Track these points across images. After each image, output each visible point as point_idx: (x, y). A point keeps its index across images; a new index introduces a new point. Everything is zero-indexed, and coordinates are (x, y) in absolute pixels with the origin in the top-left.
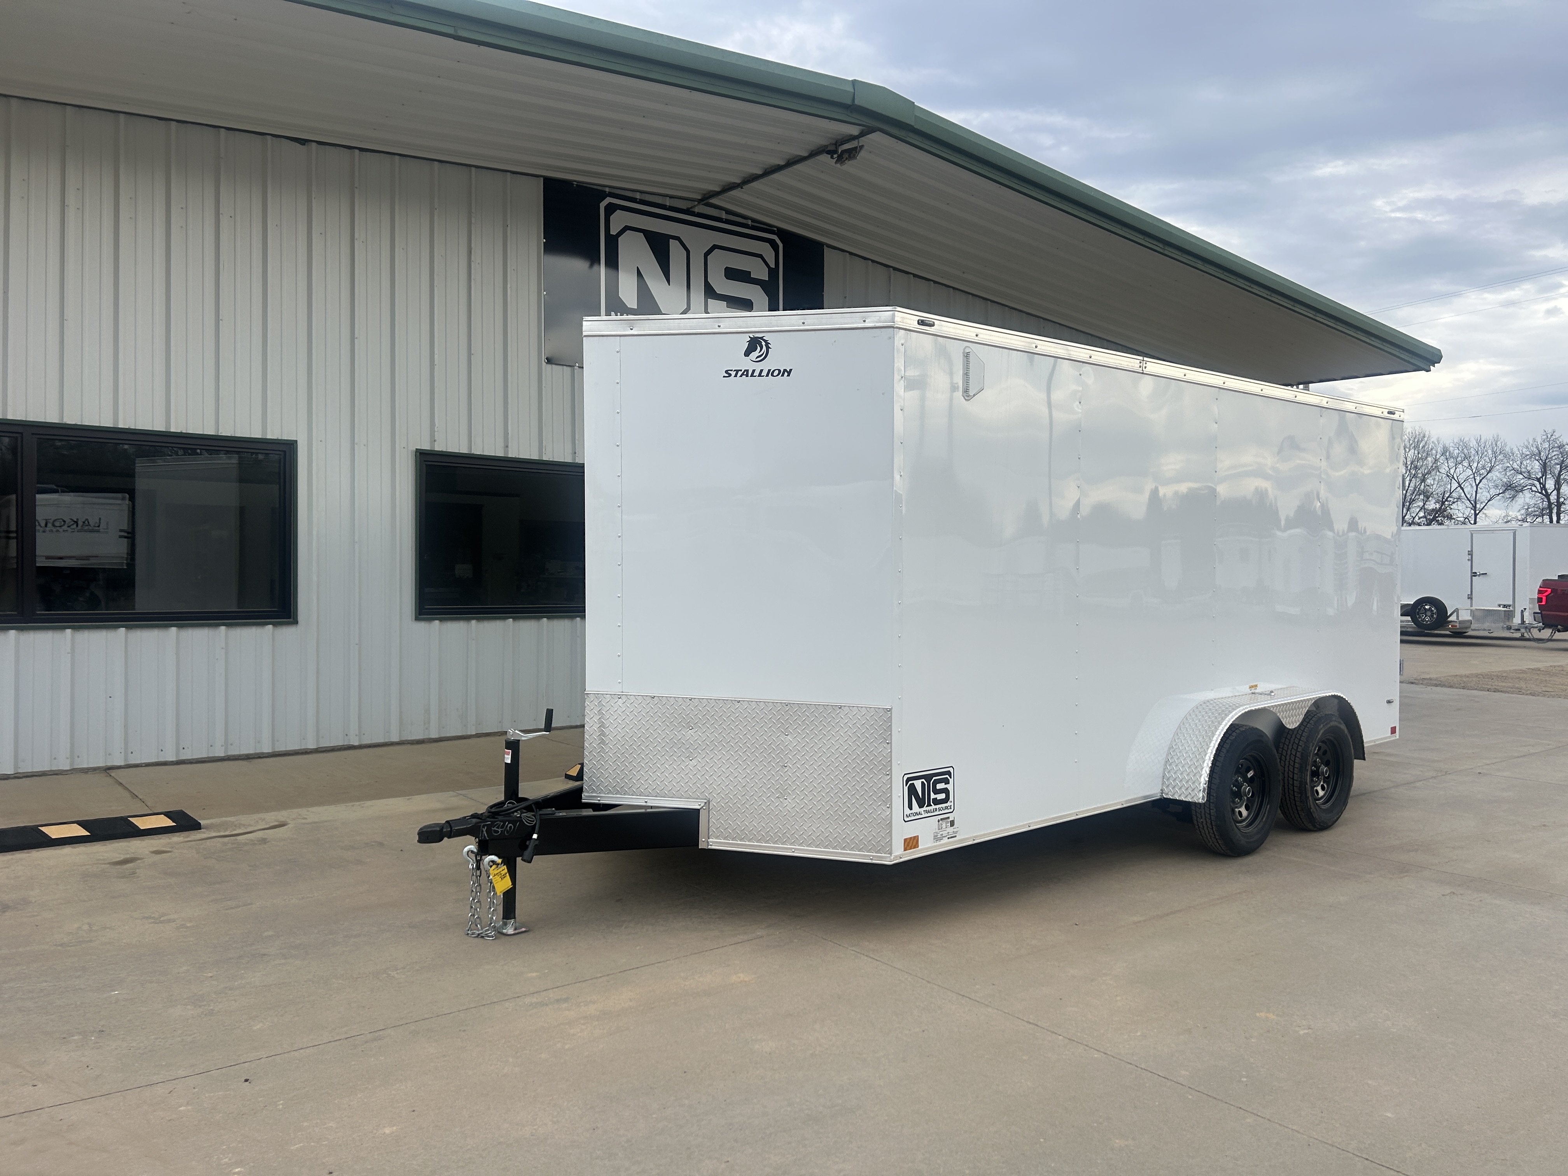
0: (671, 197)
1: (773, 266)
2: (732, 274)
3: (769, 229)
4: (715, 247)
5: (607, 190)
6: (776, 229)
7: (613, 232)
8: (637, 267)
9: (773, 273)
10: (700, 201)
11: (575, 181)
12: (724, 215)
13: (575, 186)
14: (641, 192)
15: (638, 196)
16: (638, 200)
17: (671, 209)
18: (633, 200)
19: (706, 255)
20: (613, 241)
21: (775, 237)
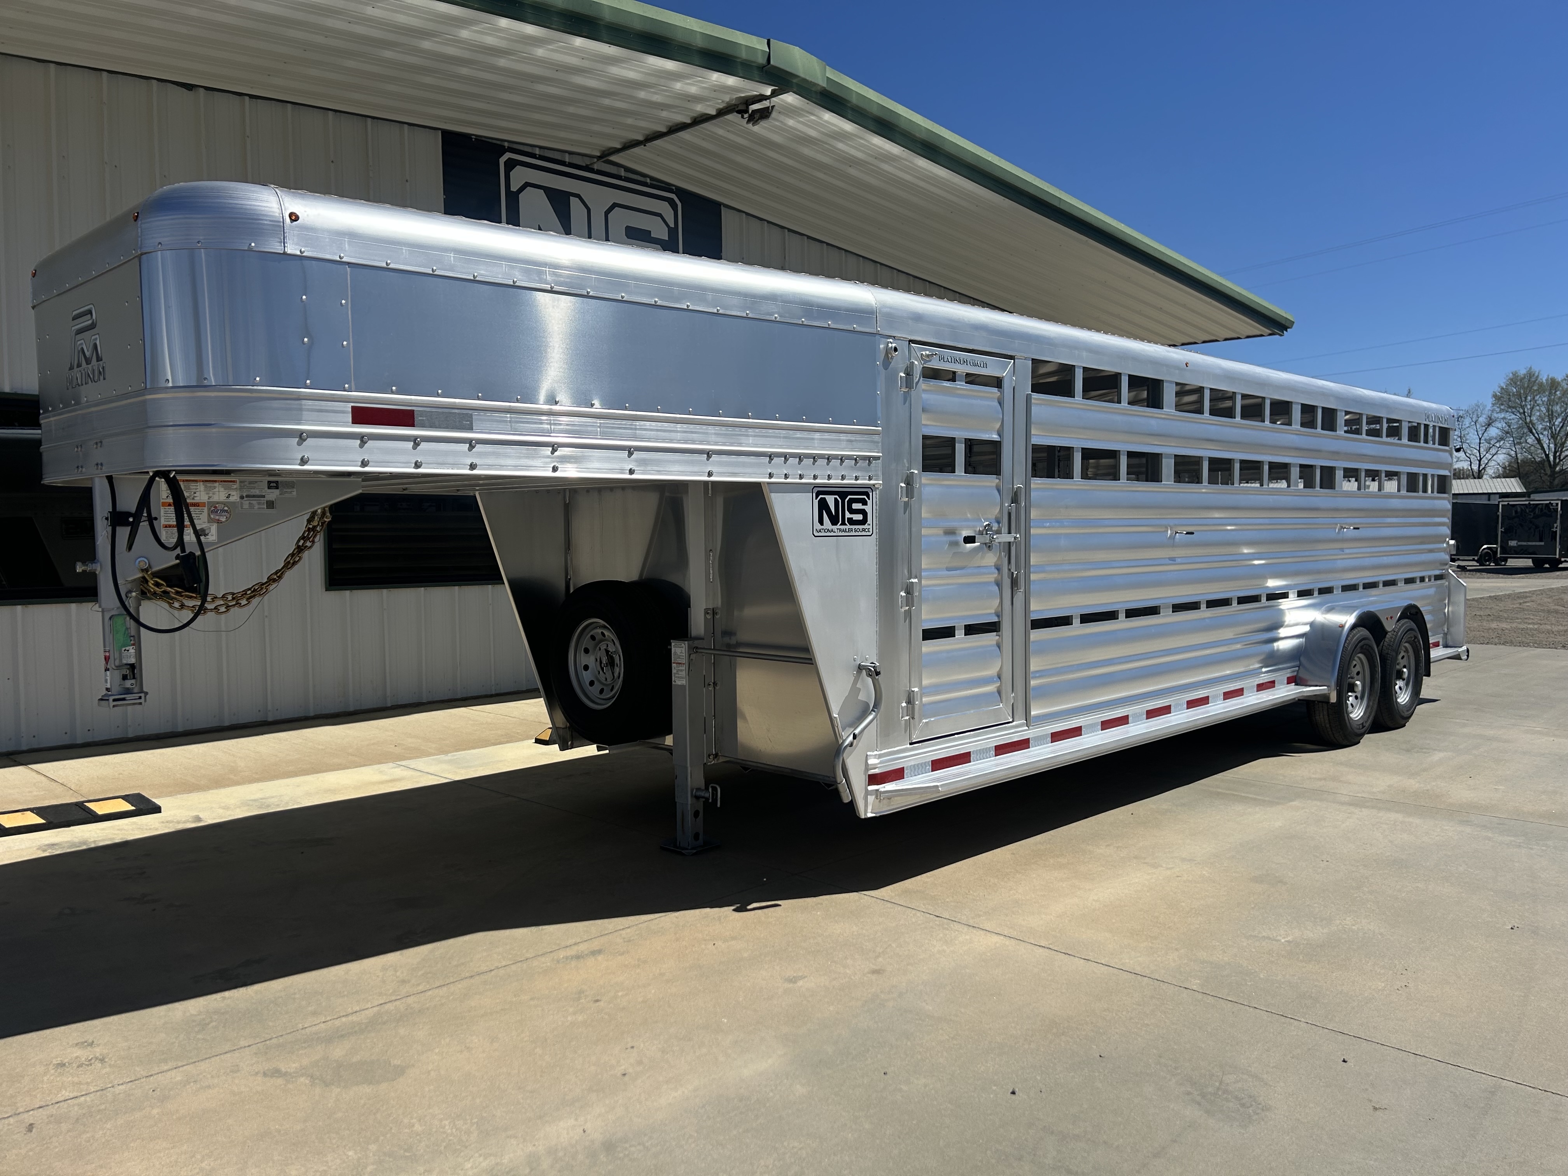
0: (571, 153)
2: (631, 233)
3: (667, 187)
4: (615, 205)
5: (506, 144)
6: (674, 188)
7: (514, 188)
8: (539, 225)
9: (672, 233)
10: (599, 158)
11: (473, 135)
12: (623, 173)
13: (474, 140)
14: (540, 147)
15: (537, 151)
16: (538, 156)
17: (571, 165)
18: (533, 156)
19: (607, 213)
20: (513, 198)
21: (673, 196)
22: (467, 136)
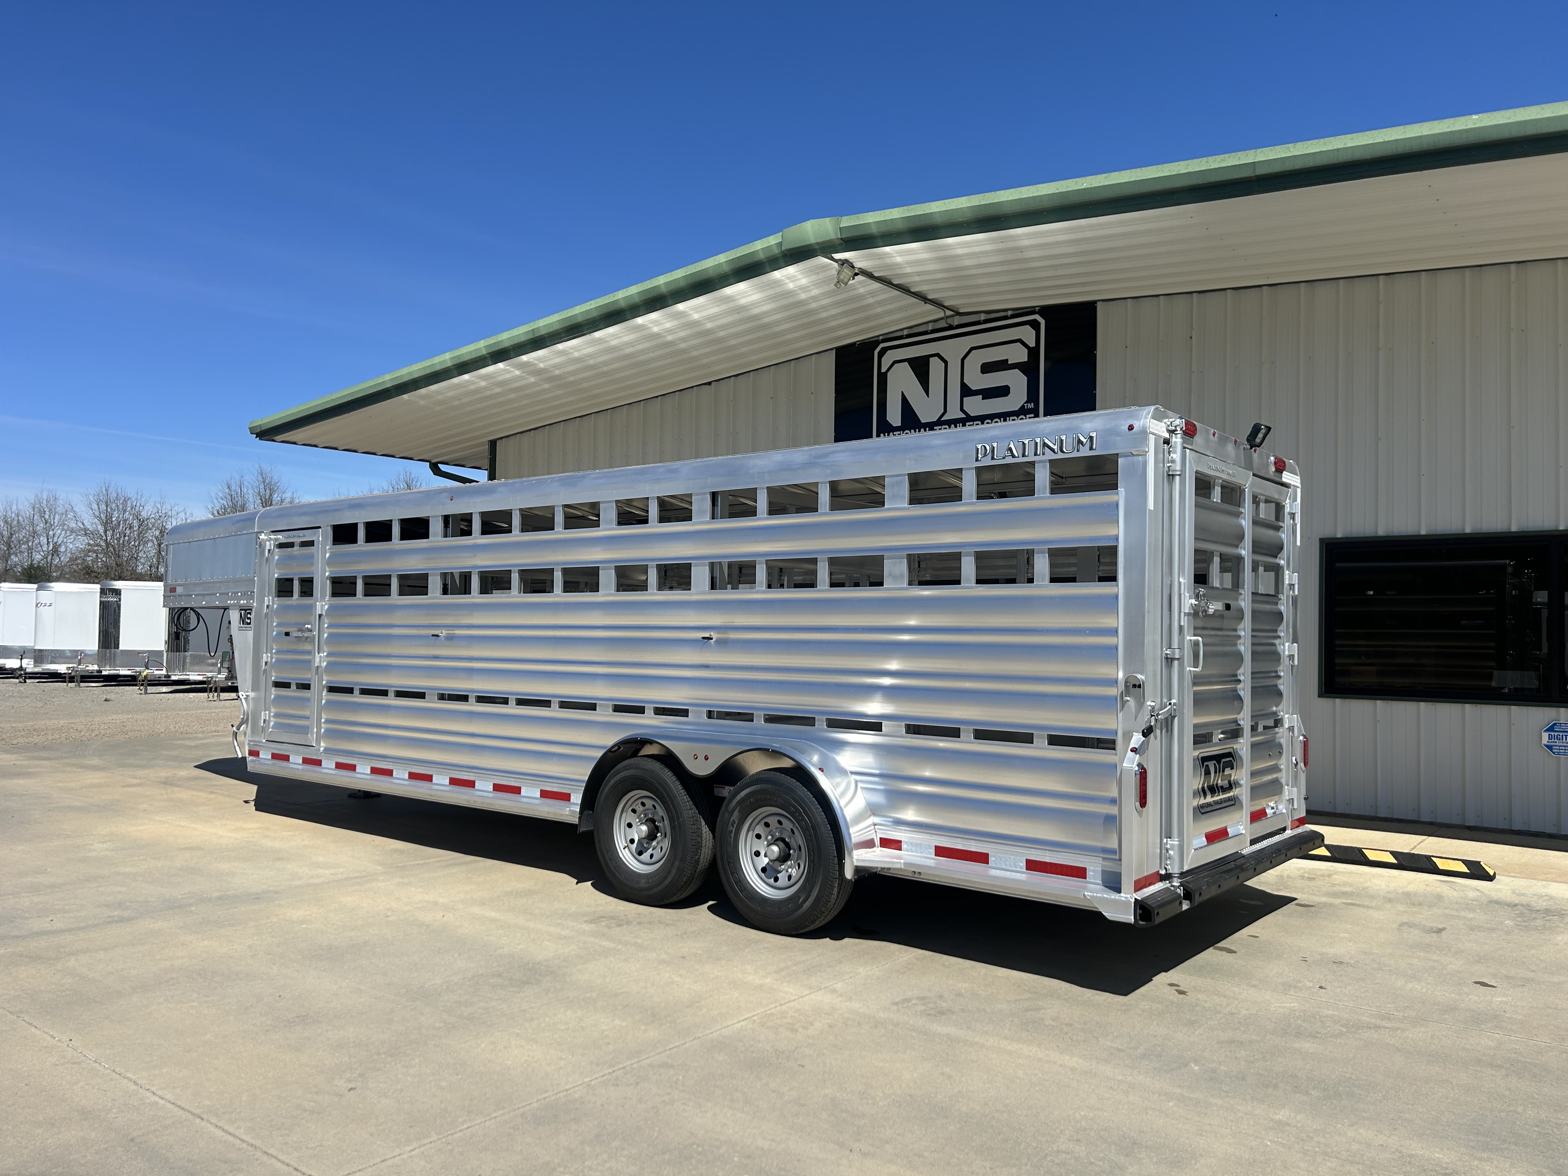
1: (1032, 344)
2: (987, 368)
3: (1031, 311)
4: (972, 349)
5: (881, 338)
6: (1037, 308)
7: (883, 370)
8: (902, 392)
9: (1033, 352)
11: (858, 341)
12: (983, 317)
16: (905, 336)
17: (934, 331)
18: (901, 338)
19: (963, 360)
20: (883, 378)
21: (1037, 317)
22: (853, 344)
